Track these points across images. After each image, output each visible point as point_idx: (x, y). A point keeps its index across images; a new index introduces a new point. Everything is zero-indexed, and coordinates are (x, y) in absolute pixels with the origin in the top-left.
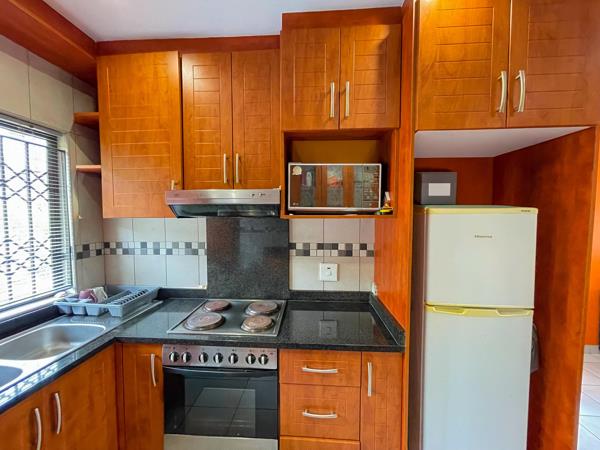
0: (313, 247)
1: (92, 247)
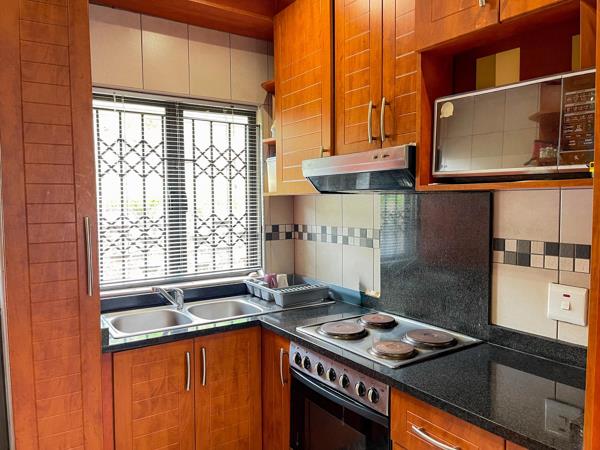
0: (537, 248)
1: (282, 229)
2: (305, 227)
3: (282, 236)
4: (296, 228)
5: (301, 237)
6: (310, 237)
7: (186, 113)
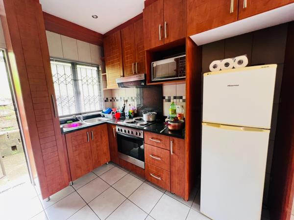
0: (172, 98)
1: (109, 99)
2: (115, 98)
3: (109, 101)
4: (113, 98)
5: (114, 100)
6: (117, 100)
7: (78, 66)
